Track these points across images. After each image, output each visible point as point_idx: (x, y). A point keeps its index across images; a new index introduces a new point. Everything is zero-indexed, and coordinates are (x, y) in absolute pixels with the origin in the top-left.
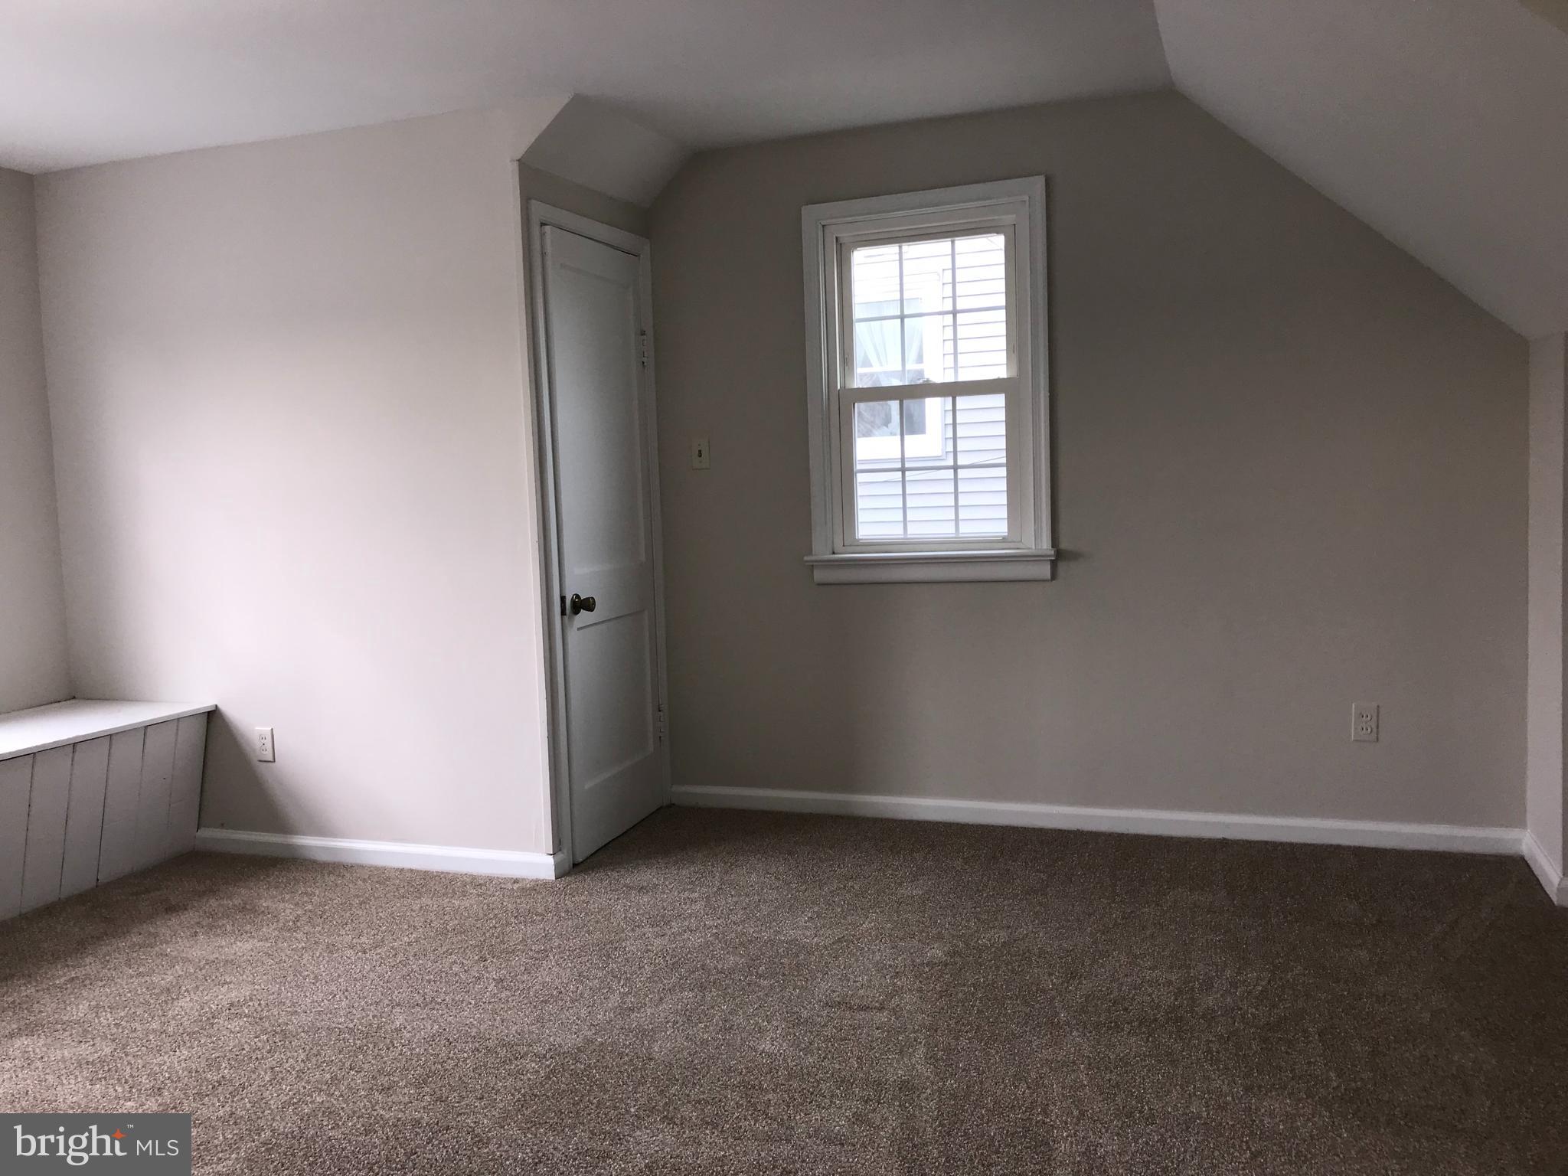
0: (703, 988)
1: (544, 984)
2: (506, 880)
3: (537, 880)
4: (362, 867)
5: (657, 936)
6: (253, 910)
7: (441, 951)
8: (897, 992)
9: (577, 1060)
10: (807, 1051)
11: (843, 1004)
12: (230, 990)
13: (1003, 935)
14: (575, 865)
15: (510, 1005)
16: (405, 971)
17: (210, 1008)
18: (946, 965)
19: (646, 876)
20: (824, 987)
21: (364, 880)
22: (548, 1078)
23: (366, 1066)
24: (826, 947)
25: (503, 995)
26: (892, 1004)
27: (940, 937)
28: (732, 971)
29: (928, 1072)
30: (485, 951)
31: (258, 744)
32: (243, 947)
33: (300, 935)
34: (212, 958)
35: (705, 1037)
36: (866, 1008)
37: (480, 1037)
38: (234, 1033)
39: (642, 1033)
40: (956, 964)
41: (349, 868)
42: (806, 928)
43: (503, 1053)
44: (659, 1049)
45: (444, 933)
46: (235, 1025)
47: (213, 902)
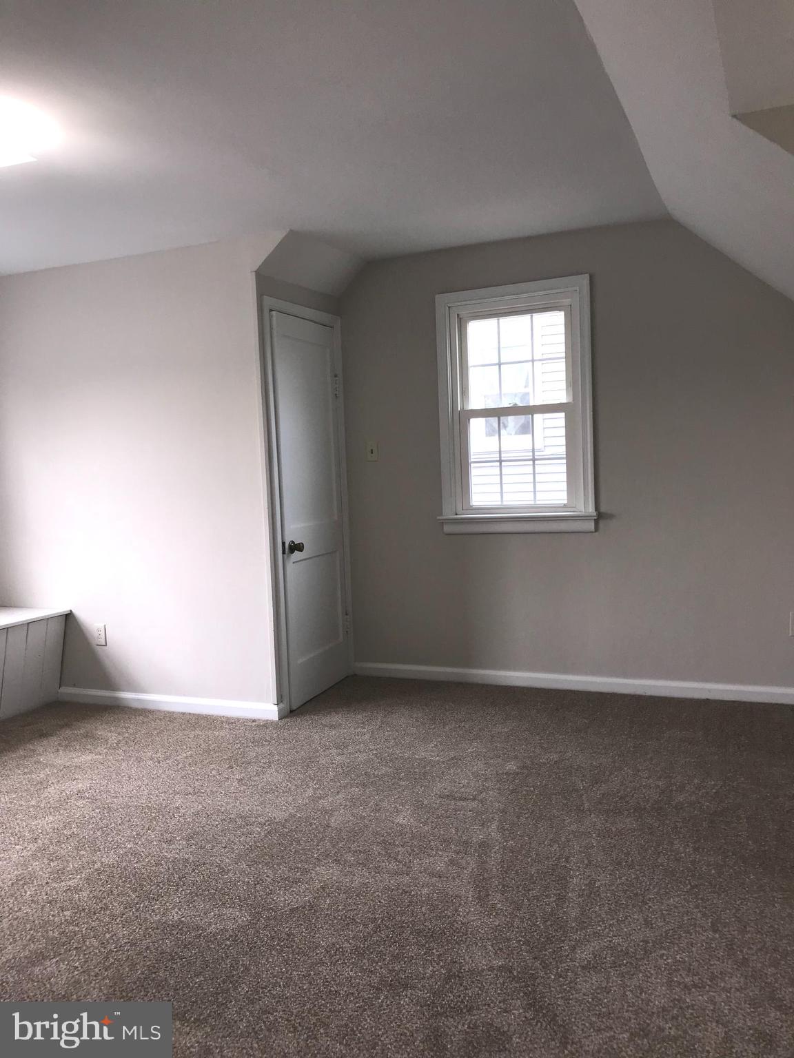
0: (364, 785)
1: (268, 783)
2: (248, 720)
3: (267, 720)
4: (159, 711)
5: (339, 754)
6: (93, 737)
7: (205, 762)
8: (485, 789)
9: (284, 826)
10: (425, 823)
11: (451, 797)
12: (78, 783)
13: (555, 757)
14: (291, 711)
15: (246, 794)
16: (183, 774)
17: (67, 794)
18: (518, 774)
19: (335, 718)
20: (439, 787)
21: (160, 720)
22: (266, 836)
23: (158, 828)
24: (443, 762)
25: (242, 789)
26: (480, 797)
27: (516, 757)
28: (384, 775)
29: (499, 836)
30: (233, 763)
31: (96, 634)
32: (86, 758)
33: (120, 752)
34: (68, 764)
35: (364, 814)
36: (465, 799)
37: (227, 813)
38: (81, 808)
39: (325, 812)
40: (523, 774)
41: (151, 712)
42: (432, 751)
43: (239, 822)
44: (335, 821)
45: (208, 751)
46: (80, 803)
47: (69, 732)
